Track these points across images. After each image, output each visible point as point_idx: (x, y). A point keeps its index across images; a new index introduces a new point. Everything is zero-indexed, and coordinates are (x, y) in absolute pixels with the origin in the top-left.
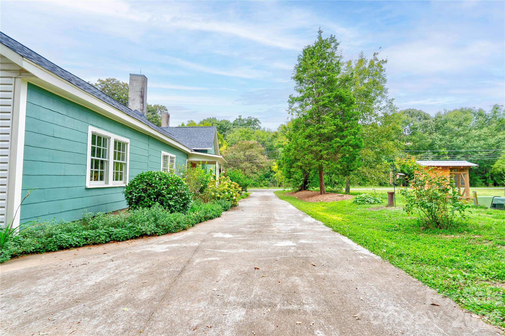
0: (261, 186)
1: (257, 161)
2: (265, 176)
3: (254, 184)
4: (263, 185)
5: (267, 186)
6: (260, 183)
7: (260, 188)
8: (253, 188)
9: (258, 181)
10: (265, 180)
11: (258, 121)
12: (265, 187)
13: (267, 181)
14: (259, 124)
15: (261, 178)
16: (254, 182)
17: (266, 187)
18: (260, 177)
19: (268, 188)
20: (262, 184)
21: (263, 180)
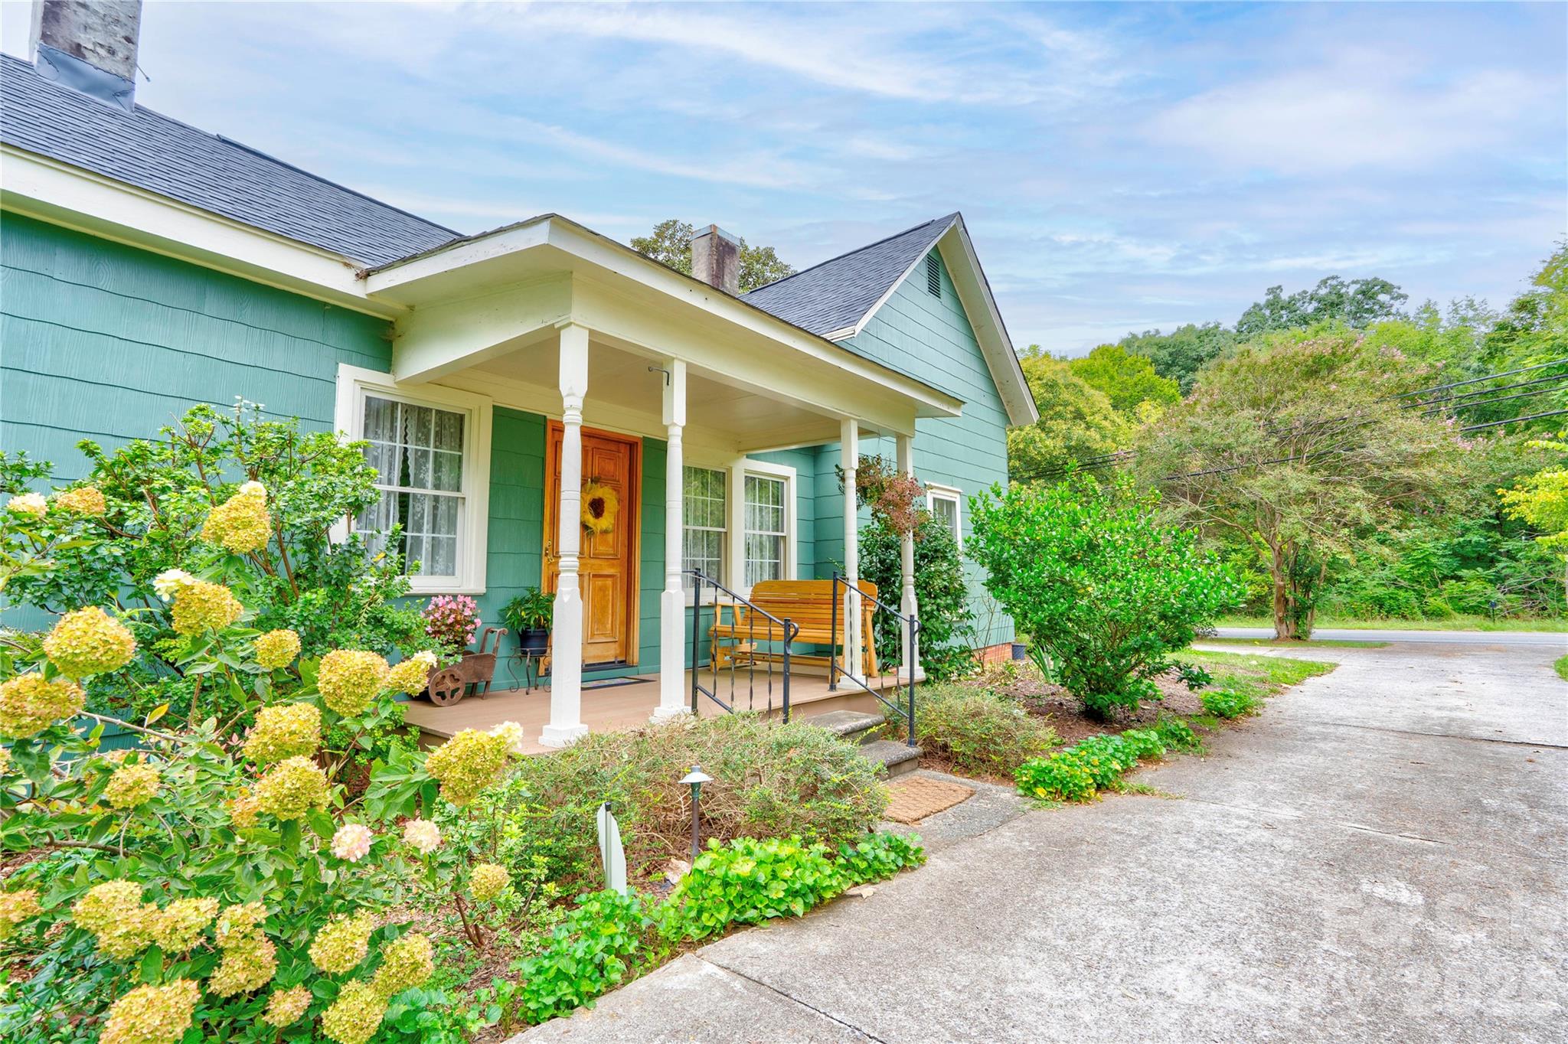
0: (1437, 615)
1: (1375, 449)
2: (1455, 554)
3: (1379, 602)
4: (1449, 607)
5: (1485, 610)
6: (1420, 596)
7: (1425, 623)
8: (1368, 624)
9: (1404, 583)
10: (1459, 579)
11: (1385, 287)
12: (1460, 619)
13: (1474, 586)
14: (1397, 304)
15: (1429, 564)
16: (1381, 591)
17: (1470, 619)
18: (1424, 562)
19: (1488, 623)
20: (1435, 602)
21: (1445, 578)
